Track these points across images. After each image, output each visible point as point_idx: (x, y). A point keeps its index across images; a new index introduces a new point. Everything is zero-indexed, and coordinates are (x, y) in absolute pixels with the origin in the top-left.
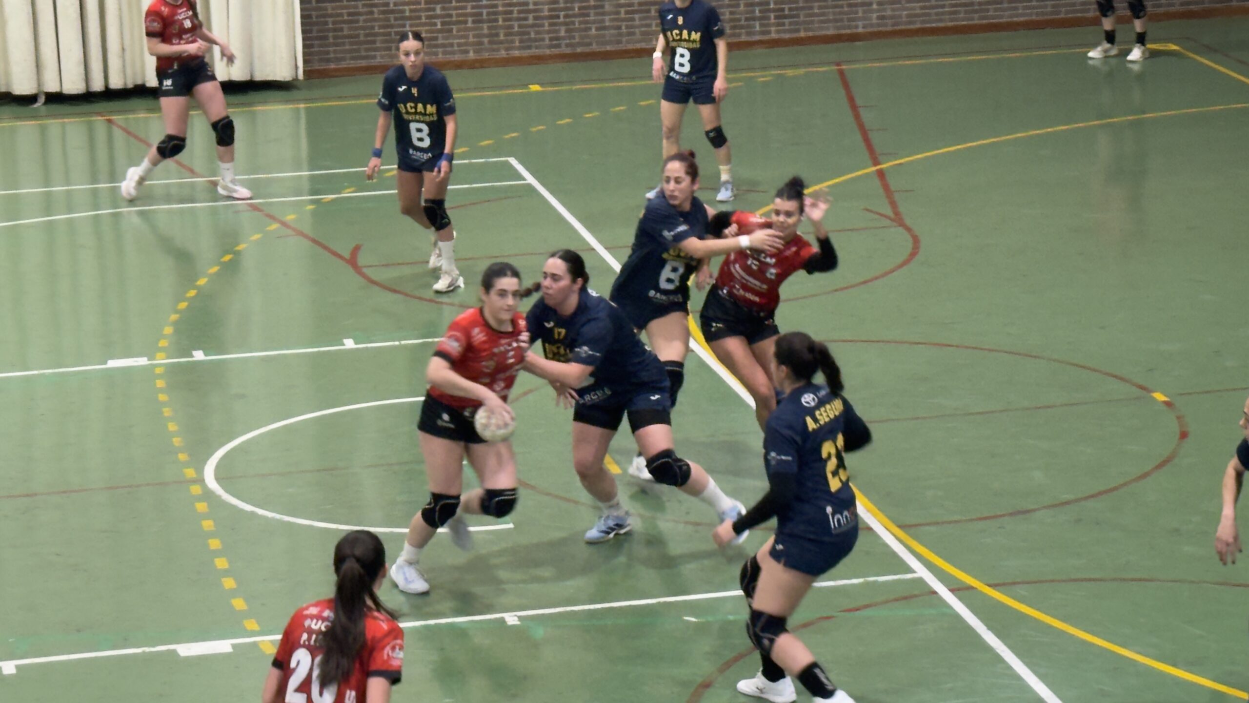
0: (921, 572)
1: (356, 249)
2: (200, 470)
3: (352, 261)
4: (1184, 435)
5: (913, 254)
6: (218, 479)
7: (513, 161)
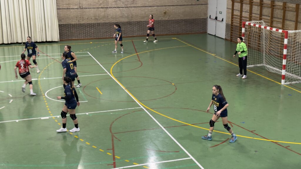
0: (142, 107)
2: (45, 94)
4: (176, 89)
5: (142, 65)
6: (47, 95)
7: (88, 53)
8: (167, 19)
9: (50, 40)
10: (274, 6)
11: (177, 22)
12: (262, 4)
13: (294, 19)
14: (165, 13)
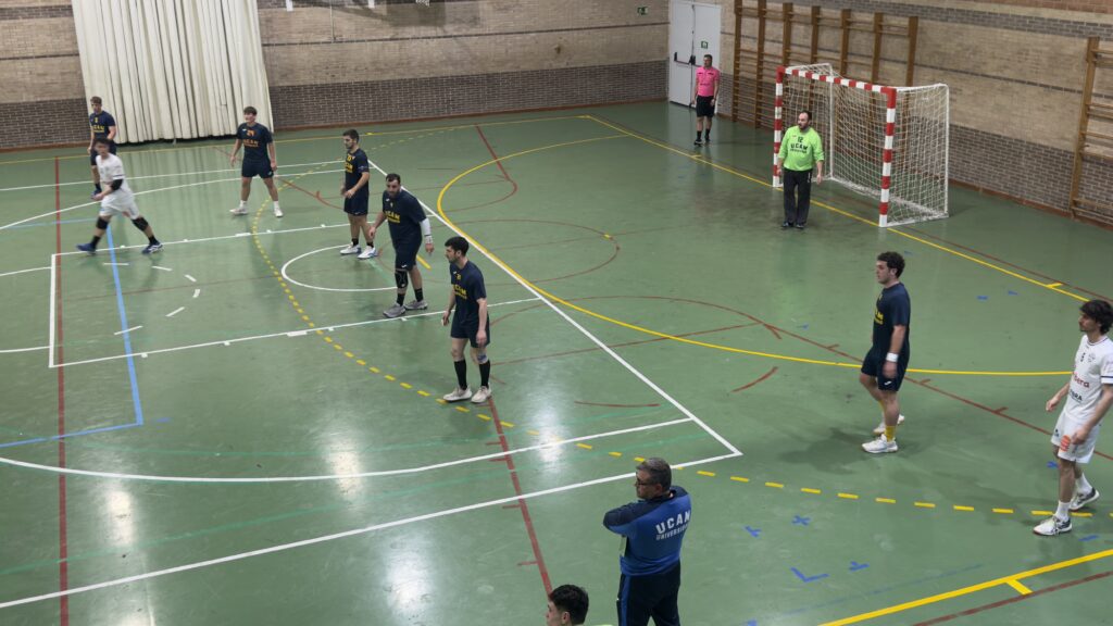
0: (540, 297)
1: (318, 193)
2: (280, 271)
3: (317, 196)
4: (619, 249)
5: (516, 189)
6: (287, 274)
8: (563, 66)
10: (849, 23)
11: (592, 73)
12: (819, 19)
13: (905, 56)
14: (559, 50)
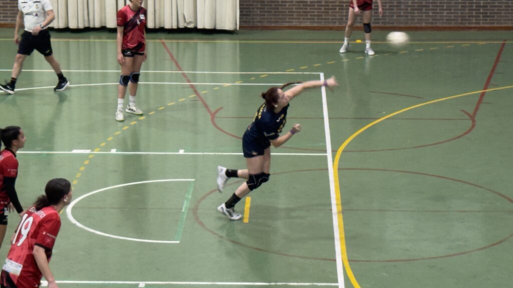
9: (208, 26)
